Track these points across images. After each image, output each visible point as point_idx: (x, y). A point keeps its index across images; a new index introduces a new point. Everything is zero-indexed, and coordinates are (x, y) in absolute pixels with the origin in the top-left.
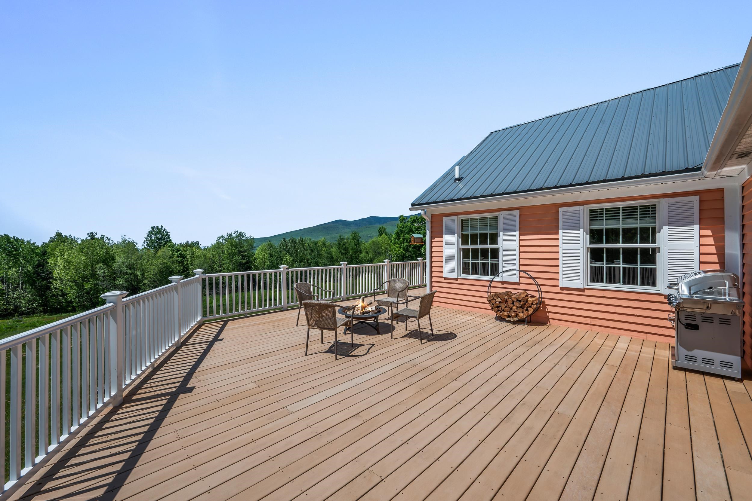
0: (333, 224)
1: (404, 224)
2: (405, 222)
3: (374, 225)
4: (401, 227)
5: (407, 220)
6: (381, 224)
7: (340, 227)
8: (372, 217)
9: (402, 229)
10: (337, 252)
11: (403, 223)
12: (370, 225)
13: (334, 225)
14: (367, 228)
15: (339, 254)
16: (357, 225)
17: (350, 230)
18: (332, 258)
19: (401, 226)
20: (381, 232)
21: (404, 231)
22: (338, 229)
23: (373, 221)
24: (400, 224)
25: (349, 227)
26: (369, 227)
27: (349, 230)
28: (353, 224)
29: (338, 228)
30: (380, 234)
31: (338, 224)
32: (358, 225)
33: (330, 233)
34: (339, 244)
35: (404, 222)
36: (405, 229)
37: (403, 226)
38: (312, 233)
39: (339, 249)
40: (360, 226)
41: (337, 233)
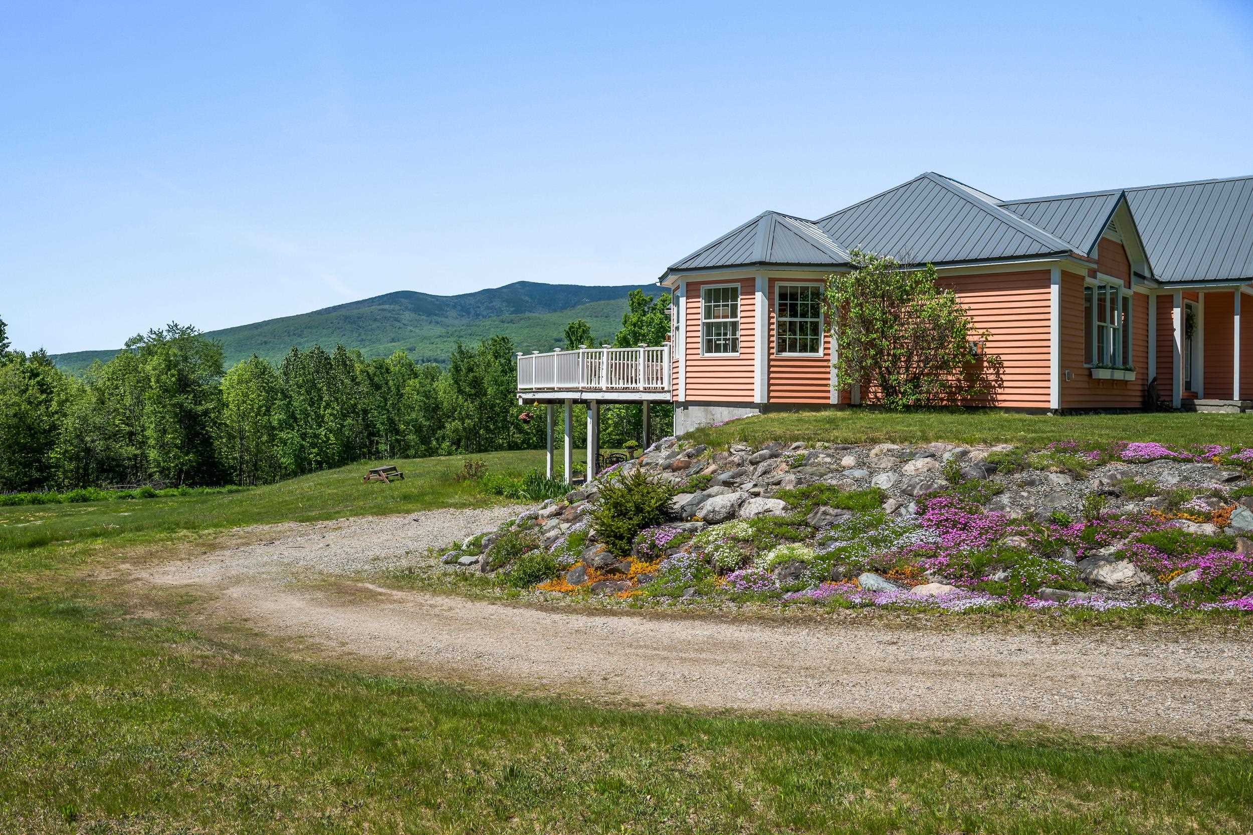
0: (380, 304)
1: (644, 315)
2: (646, 309)
3: (527, 314)
4: (635, 325)
5: (652, 305)
6: (555, 311)
7: (407, 316)
8: (523, 284)
9: (637, 329)
10: (449, 393)
11: (640, 312)
12: (512, 313)
13: (383, 310)
14: (506, 325)
15: (457, 398)
16: (468, 313)
17: (444, 330)
18: (437, 408)
19: (634, 320)
20: (573, 338)
21: (644, 335)
22: (398, 324)
23: (527, 298)
24: (631, 315)
25: (440, 319)
26: (512, 321)
27: (439, 330)
28: (454, 307)
29: (396, 320)
30: (572, 343)
31: (397, 307)
32: (473, 312)
33: (369, 338)
34: (457, 369)
35: (644, 311)
36: (645, 330)
37: (642, 321)
38: (300, 336)
39: (456, 382)
40: (477, 315)
41: (393, 340)
